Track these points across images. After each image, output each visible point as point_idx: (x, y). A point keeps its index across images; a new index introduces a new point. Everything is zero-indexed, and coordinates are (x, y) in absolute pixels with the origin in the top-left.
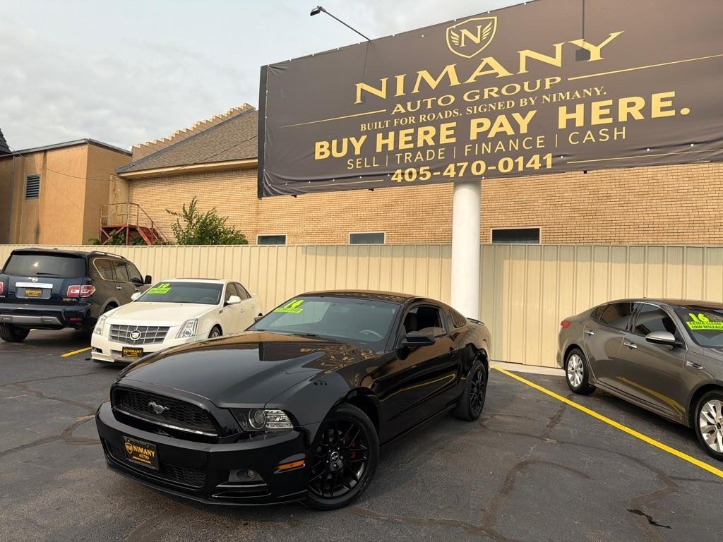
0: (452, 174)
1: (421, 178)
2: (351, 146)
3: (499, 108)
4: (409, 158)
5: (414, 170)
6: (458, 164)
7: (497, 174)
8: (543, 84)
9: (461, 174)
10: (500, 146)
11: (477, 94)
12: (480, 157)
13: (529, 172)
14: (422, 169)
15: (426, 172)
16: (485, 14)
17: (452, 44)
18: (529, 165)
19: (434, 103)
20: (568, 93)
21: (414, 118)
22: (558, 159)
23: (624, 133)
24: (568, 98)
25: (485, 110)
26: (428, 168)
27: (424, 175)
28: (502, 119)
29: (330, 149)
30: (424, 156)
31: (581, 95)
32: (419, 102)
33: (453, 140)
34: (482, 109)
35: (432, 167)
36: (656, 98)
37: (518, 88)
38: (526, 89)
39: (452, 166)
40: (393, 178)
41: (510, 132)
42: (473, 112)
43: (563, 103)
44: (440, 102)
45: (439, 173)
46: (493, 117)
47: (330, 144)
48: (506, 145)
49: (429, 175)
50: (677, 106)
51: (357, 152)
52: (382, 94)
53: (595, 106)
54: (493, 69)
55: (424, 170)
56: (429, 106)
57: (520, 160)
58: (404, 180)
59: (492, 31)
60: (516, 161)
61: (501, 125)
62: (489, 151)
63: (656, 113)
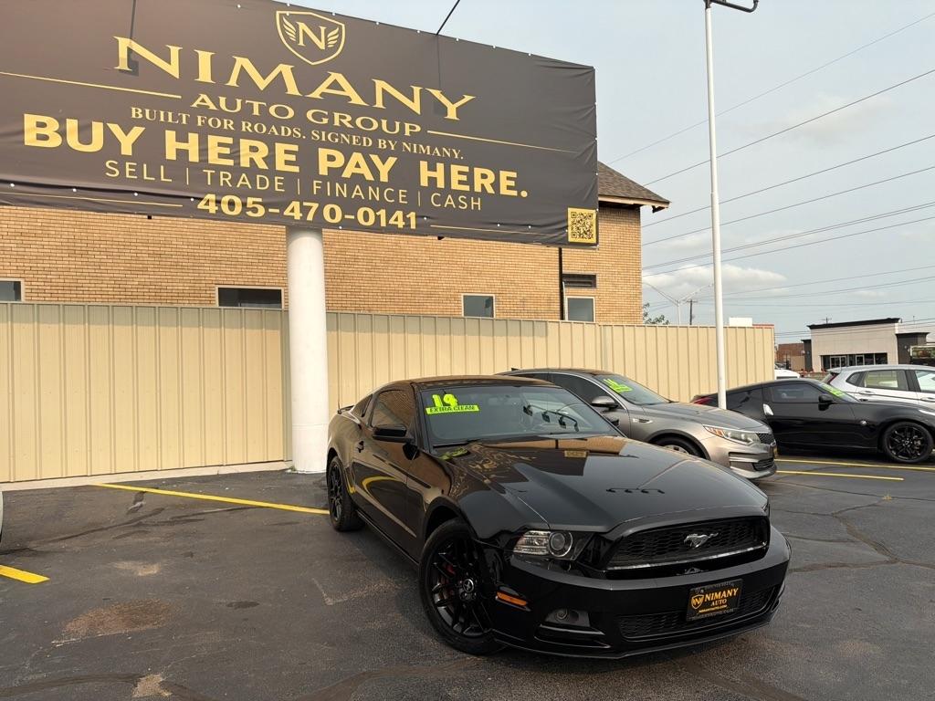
0: (298, 215)
1: (250, 213)
2: (109, 137)
3: (354, 143)
4: (227, 180)
5: (237, 200)
6: (305, 204)
7: (354, 226)
8: (402, 128)
9: (310, 217)
10: (357, 191)
11: (325, 116)
12: (333, 200)
13: (392, 230)
14: (250, 200)
15: (255, 205)
16: (328, 14)
17: (287, 37)
18: (392, 221)
19: (263, 110)
20: (428, 147)
21: (232, 122)
22: (421, 219)
23: (479, 204)
24: (429, 153)
25: (337, 140)
26: (260, 200)
27: (255, 210)
28: (357, 157)
29: (62, 133)
30: (253, 182)
31: (441, 153)
32: (239, 101)
33: (296, 169)
34: (333, 137)
35: (267, 200)
36: (504, 174)
37: (376, 125)
38: (384, 127)
39: (296, 204)
40: (201, 205)
41: (369, 177)
42: (321, 138)
43: (424, 157)
44: (272, 110)
45: (278, 211)
46: (347, 151)
47: (62, 122)
48: (366, 192)
49: (261, 211)
50: (518, 188)
51: (127, 150)
52: (173, 69)
53: (455, 169)
54: (344, 90)
55: (254, 203)
56: (256, 112)
57: (382, 213)
58: (220, 211)
59: (339, 40)
60: (378, 214)
61: (358, 166)
62: (345, 195)
63: (504, 191)
